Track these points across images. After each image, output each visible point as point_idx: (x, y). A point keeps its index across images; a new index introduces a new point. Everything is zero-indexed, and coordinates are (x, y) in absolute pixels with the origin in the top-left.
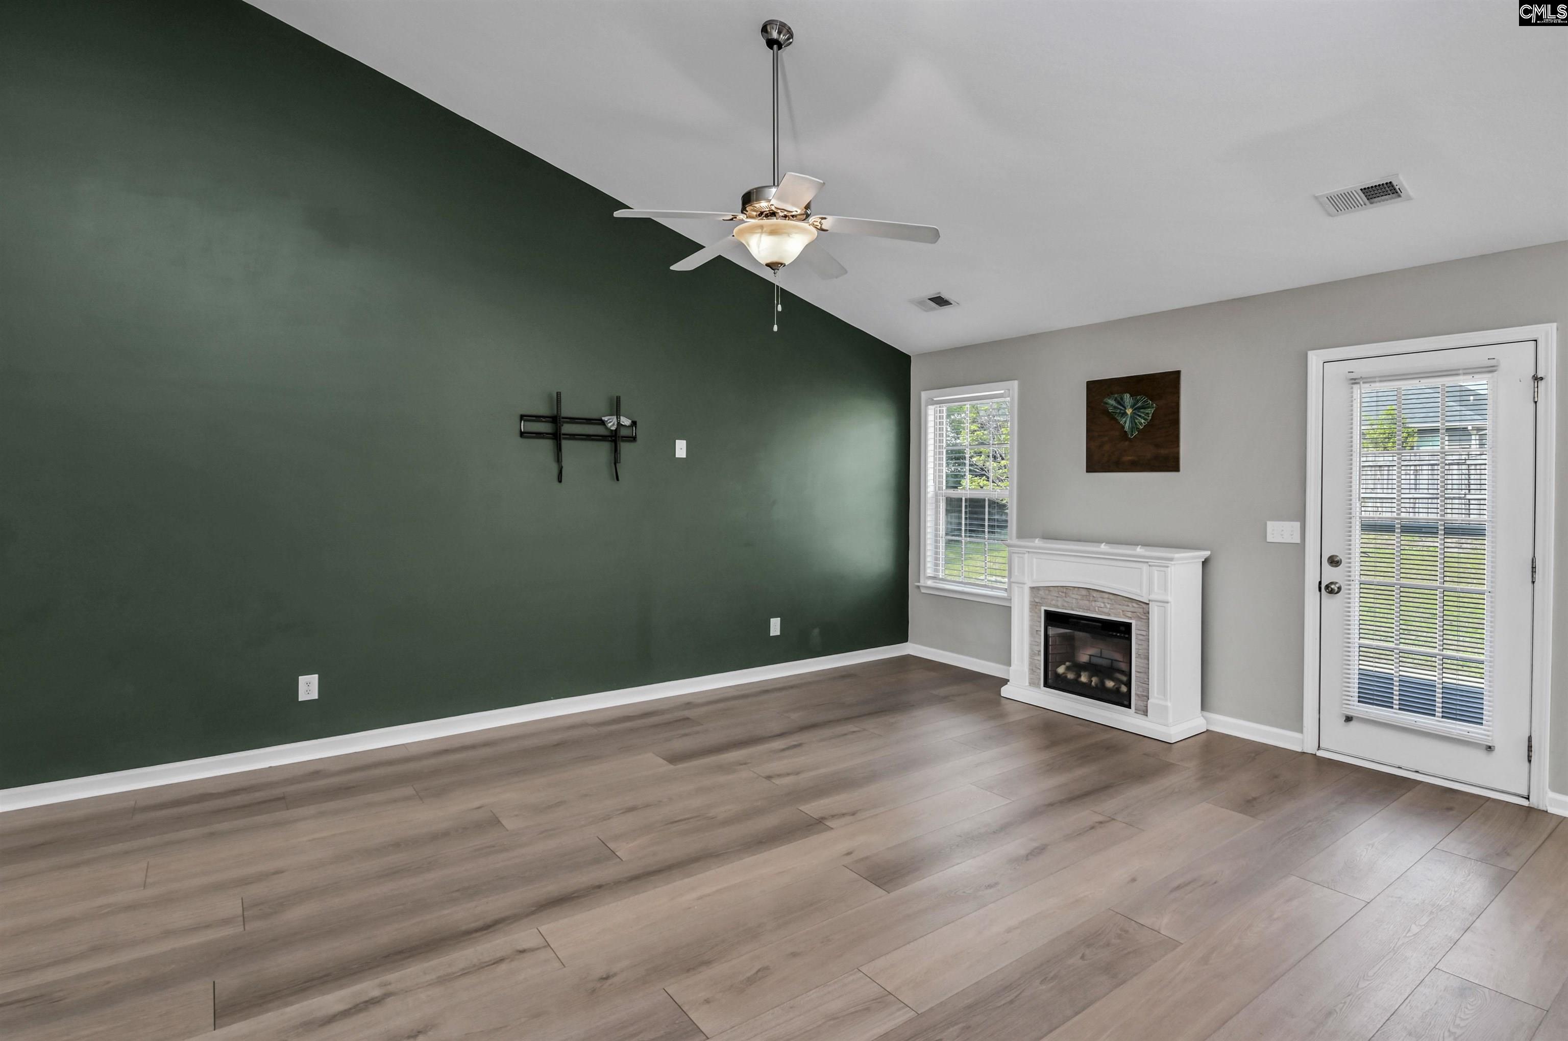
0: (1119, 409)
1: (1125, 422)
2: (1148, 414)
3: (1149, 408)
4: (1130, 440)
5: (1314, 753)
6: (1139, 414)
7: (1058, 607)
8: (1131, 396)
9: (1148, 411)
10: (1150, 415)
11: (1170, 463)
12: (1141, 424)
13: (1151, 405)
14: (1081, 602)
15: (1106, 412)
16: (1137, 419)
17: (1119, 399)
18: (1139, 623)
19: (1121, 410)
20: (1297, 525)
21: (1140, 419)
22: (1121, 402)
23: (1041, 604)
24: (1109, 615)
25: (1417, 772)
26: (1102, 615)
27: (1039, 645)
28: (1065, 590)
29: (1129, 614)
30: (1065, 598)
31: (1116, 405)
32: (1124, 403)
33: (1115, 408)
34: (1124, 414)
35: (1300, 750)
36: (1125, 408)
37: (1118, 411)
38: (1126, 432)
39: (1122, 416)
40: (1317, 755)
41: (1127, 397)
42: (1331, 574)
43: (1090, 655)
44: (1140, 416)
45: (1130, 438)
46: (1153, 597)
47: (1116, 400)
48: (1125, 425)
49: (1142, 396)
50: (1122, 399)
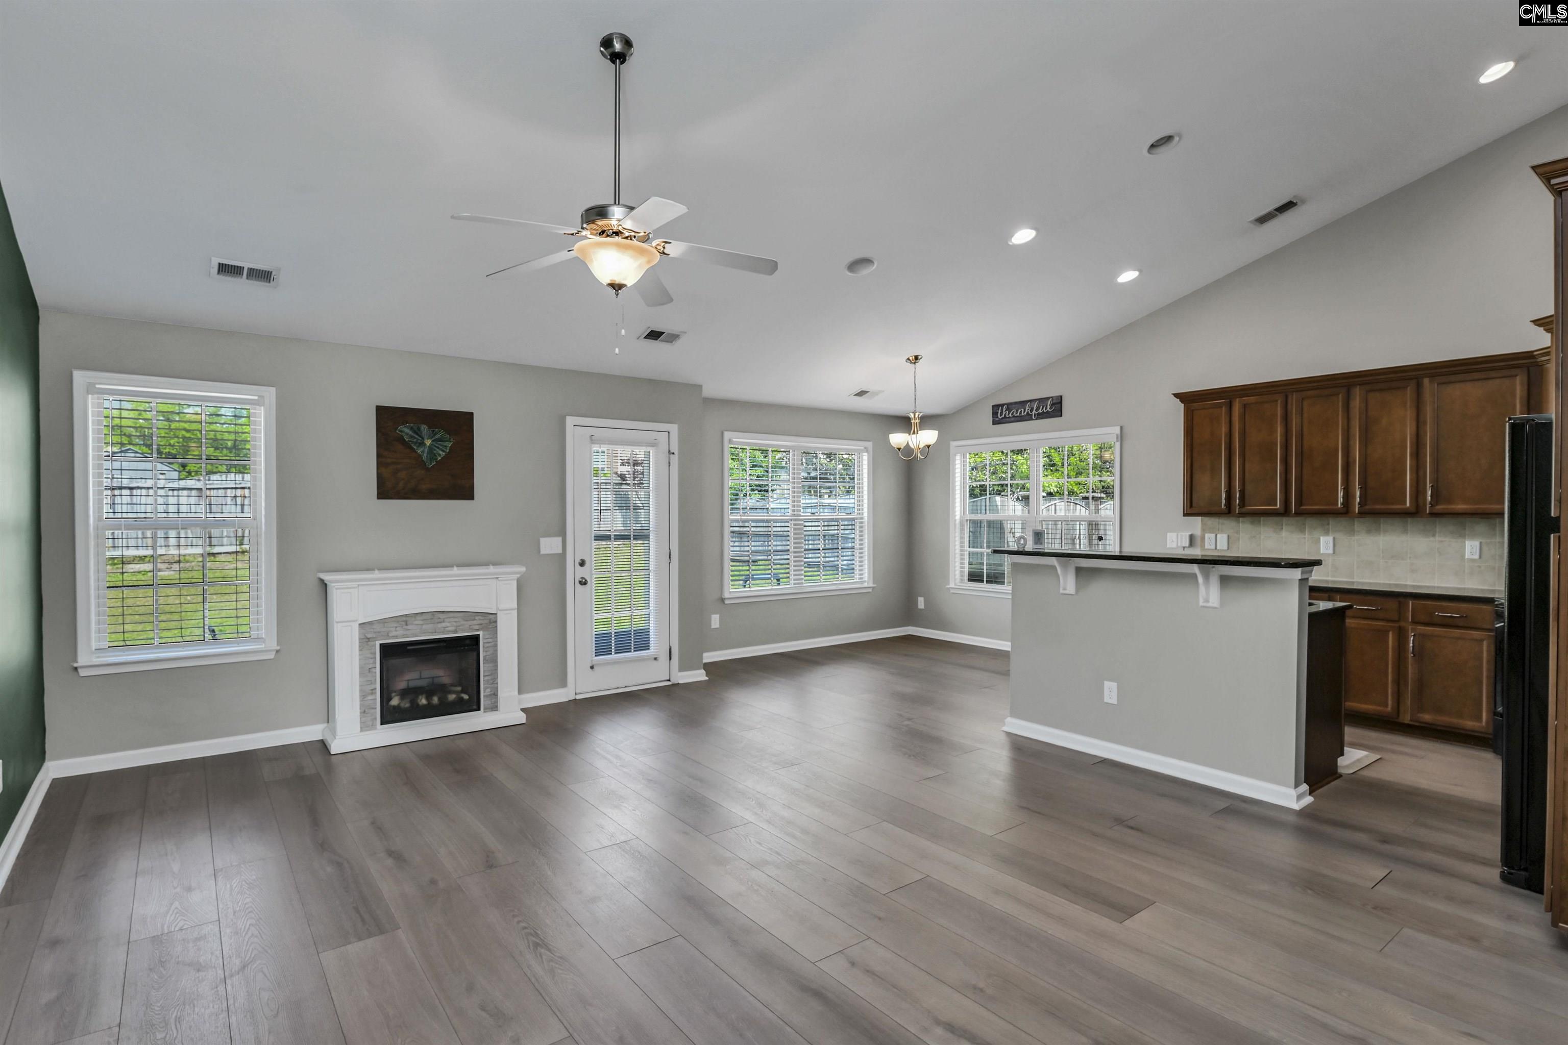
0: (415, 438)
1: (423, 452)
2: (446, 446)
3: (447, 441)
4: (428, 469)
5: (574, 698)
6: (437, 445)
7: (396, 637)
8: (429, 427)
9: (446, 444)
10: (448, 448)
11: (465, 491)
12: (440, 455)
13: (448, 439)
14: (424, 627)
15: (401, 440)
16: (435, 450)
17: (415, 428)
18: (486, 633)
19: (418, 439)
20: (560, 539)
21: (437, 450)
22: (417, 432)
23: (374, 639)
24: (456, 632)
25: (626, 687)
26: (449, 634)
27: (372, 682)
28: (405, 620)
29: (477, 627)
30: (406, 627)
31: (412, 434)
32: (421, 433)
33: (412, 437)
34: (422, 444)
35: (567, 700)
36: (423, 439)
37: (415, 440)
38: (423, 461)
39: (418, 447)
40: (577, 698)
41: (424, 428)
42: (581, 572)
43: (408, 680)
44: (438, 448)
45: (428, 468)
46: (502, 606)
47: (412, 429)
48: (423, 455)
49: (440, 430)
50: (419, 429)
